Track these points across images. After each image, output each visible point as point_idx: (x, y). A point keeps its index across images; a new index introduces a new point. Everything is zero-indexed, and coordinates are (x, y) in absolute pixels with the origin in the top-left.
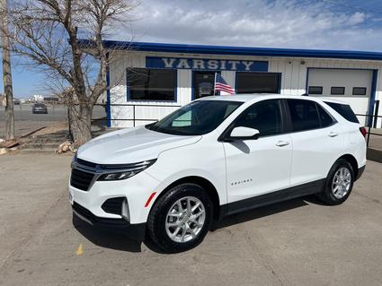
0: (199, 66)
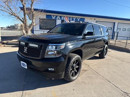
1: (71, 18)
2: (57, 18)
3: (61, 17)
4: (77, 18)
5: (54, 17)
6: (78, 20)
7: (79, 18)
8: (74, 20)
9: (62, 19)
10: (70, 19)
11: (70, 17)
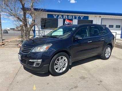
0: (65, 17)
1: (74, 17)
2: (59, 17)
3: (62, 16)
4: (80, 16)
5: (55, 16)
6: (82, 19)
7: (82, 16)
8: (77, 18)
9: (64, 18)
10: (72, 17)
11: (72, 16)
